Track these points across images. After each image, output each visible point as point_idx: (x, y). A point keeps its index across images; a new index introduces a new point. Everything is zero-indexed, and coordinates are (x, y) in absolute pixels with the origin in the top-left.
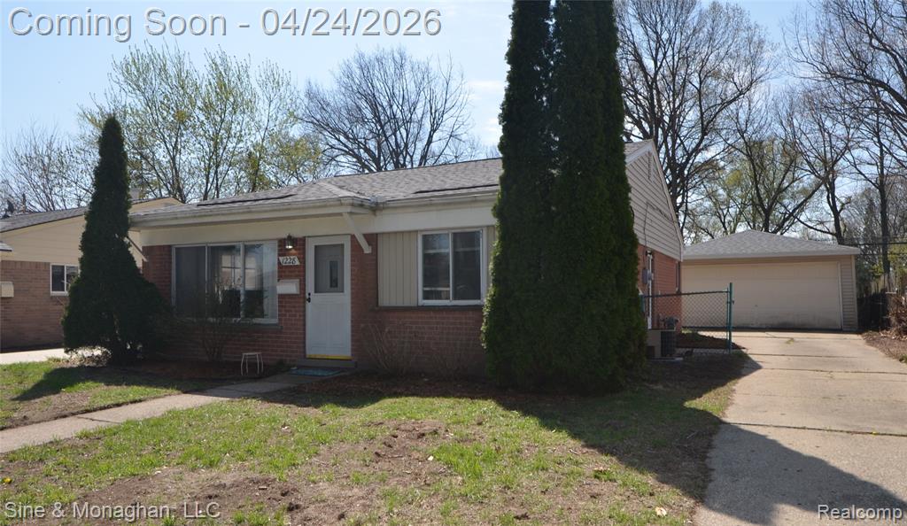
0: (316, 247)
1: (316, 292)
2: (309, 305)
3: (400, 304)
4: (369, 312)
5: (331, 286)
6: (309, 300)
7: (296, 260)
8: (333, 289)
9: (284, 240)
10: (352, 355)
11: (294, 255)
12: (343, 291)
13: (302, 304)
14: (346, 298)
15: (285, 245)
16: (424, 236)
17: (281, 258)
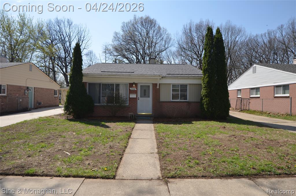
1: (141, 97)
2: (139, 101)
3: (166, 101)
4: (157, 102)
6: (139, 99)
9: (131, 83)
10: (153, 113)
11: (135, 87)
12: (149, 97)
13: (137, 100)
14: (150, 99)
15: (131, 85)
16: (172, 85)
17: (130, 88)
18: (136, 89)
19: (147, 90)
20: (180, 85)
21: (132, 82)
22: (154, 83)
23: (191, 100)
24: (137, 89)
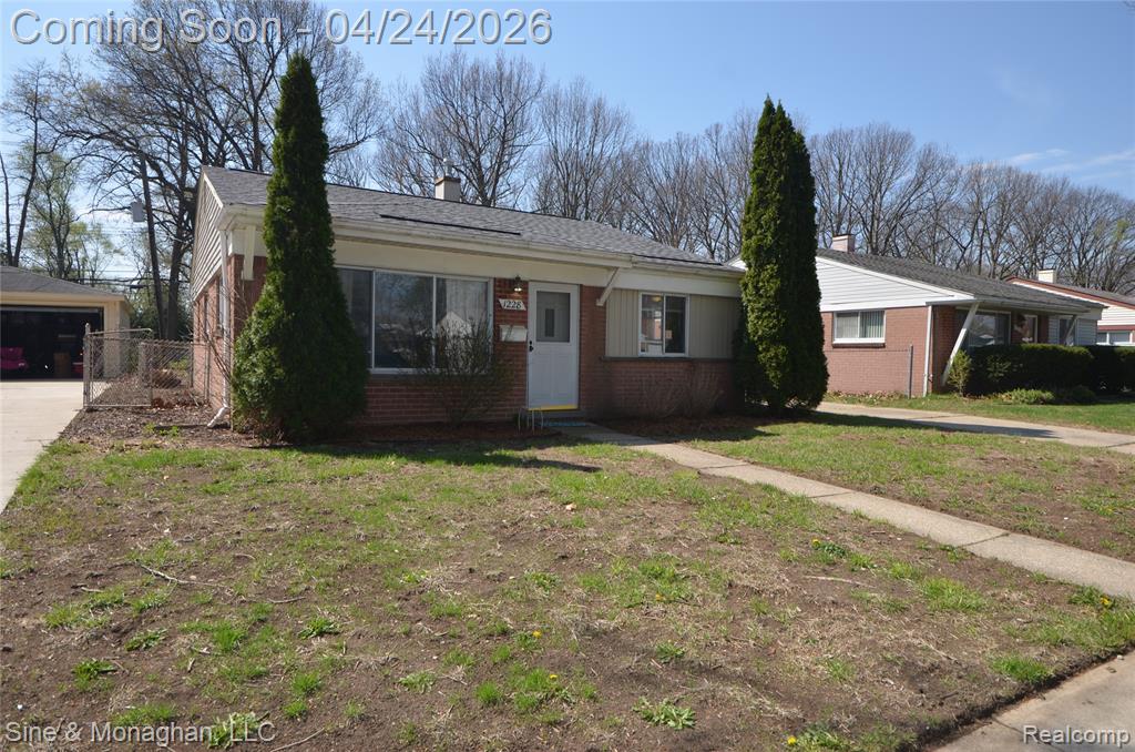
0: (539, 293)
1: (538, 340)
2: (531, 355)
3: (623, 355)
4: (596, 364)
5: (546, 335)
6: (531, 349)
7: (522, 304)
8: (548, 338)
9: (505, 280)
10: (579, 404)
11: (518, 298)
12: (568, 341)
13: (526, 352)
14: (572, 348)
15: (505, 286)
16: (644, 296)
17: (502, 301)
18: (523, 308)
19: (556, 312)
20: (667, 297)
21: (508, 274)
22: (584, 283)
23: (697, 354)
24: (527, 307)
